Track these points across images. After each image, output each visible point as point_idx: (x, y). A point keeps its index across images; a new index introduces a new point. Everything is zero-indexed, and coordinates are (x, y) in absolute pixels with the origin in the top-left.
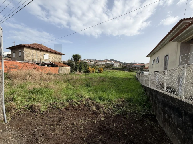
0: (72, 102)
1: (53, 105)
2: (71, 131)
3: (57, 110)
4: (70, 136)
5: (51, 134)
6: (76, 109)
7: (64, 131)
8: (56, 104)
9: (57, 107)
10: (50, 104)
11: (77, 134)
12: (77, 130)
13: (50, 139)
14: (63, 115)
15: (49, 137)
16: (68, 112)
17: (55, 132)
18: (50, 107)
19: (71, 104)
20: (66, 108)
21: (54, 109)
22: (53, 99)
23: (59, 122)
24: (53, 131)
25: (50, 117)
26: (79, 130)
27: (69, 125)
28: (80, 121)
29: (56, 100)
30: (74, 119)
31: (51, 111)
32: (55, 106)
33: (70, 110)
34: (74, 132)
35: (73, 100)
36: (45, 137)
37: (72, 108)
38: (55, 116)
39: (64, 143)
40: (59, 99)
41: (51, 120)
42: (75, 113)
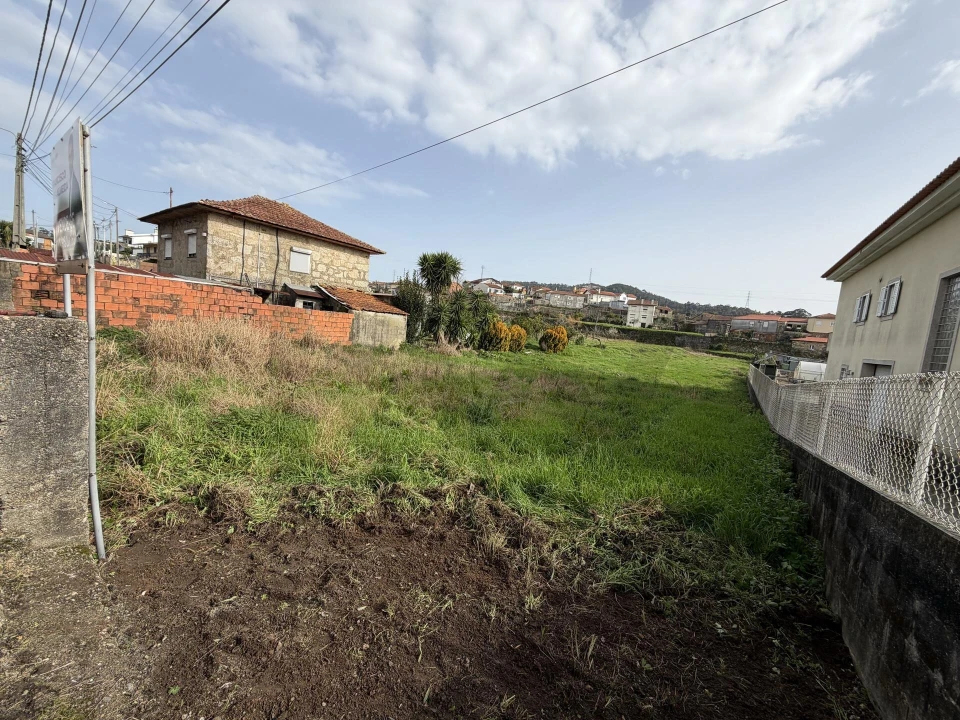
0: (392, 492)
1: (306, 497)
2: (366, 646)
3: (320, 528)
4: (359, 672)
5: (273, 645)
6: (408, 533)
7: (333, 638)
8: (321, 493)
9: (322, 511)
10: (295, 491)
11: (391, 663)
12: (397, 644)
13: (265, 666)
14: (343, 552)
15: (264, 659)
16: (367, 541)
17: (292, 636)
18: (291, 508)
19: (384, 505)
20: (361, 521)
21: (307, 516)
22: (309, 470)
23: (320, 587)
24: (285, 627)
25: (286, 557)
26: (406, 648)
27: (363, 608)
28: (417, 595)
29: (320, 475)
30: (389, 583)
31: (292, 525)
32: (314, 503)
33: (377, 533)
34: (379, 649)
35: (398, 483)
36: (248, 654)
37: (391, 525)
38: (305, 555)
39: (324, 704)
40: (335, 472)
41: (285, 572)
42: (398, 550)
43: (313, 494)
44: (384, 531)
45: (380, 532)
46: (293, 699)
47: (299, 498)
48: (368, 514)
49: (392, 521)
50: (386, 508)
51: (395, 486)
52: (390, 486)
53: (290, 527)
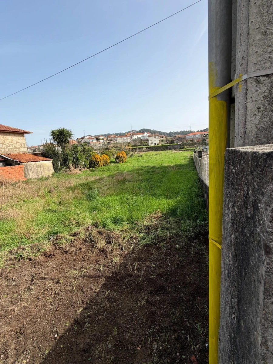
0: (57, 239)
1: (17, 253)
2: (53, 296)
3: (26, 263)
4: (52, 305)
5: (13, 310)
6: (66, 252)
7: (39, 298)
8: (23, 249)
9: (25, 255)
10: (11, 252)
11: (64, 298)
12: (65, 291)
13: (11, 318)
14: (39, 268)
15: (10, 316)
16: (49, 261)
17: (21, 305)
18: (11, 259)
19: (54, 245)
20: (45, 255)
21: (19, 260)
22: (16, 241)
23: (31, 284)
24: (17, 303)
25: (12, 279)
26: (69, 291)
27: (50, 284)
28: (72, 272)
29: (22, 242)
30: (60, 272)
31: (13, 266)
32: (21, 254)
33: (53, 256)
34: (58, 295)
35: (59, 235)
36: (3, 317)
37: (58, 251)
38: (22, 275)
39: (39, 320)
40: (29, 239)
41: (13, 284)
42: (62, 260)
43: (20, 250)
44: (56, 255)
45: (54, 256)
46: (25, 324)
47: (13, 254)
48: (48, 250)
49: (59, 250)
50: (55, 246)
51: (57, 236)
52: (55, 237)
53: (12, 267)
